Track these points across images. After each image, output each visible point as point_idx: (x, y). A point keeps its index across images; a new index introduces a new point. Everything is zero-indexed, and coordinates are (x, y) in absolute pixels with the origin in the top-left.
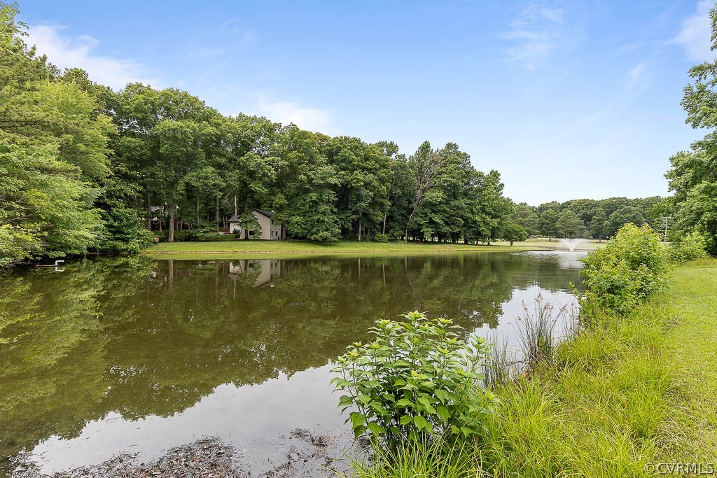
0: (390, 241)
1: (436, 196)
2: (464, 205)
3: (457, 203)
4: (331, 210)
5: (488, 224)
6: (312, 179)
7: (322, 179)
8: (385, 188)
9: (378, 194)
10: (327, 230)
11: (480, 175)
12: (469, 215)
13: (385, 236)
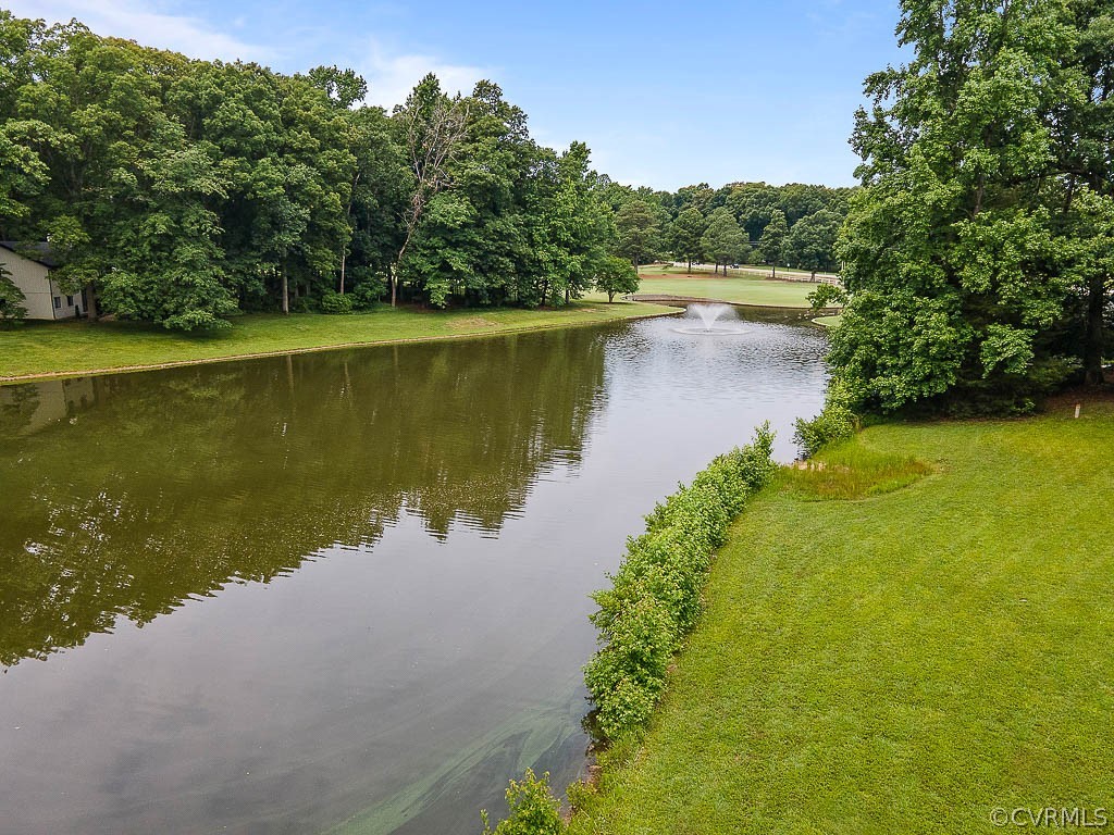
0: (356, 308)
1: (453, 210)
2: (513, 230)
3: (498, 224)
4: (211, 256)
5: (562, 267)
6: (152, 181)
7: (178, 179)
8: (336, 197)
9: (320, 210)
10: (203, 304)
11: (549, 156)
12: (524, 249)
13: (345, 299)
